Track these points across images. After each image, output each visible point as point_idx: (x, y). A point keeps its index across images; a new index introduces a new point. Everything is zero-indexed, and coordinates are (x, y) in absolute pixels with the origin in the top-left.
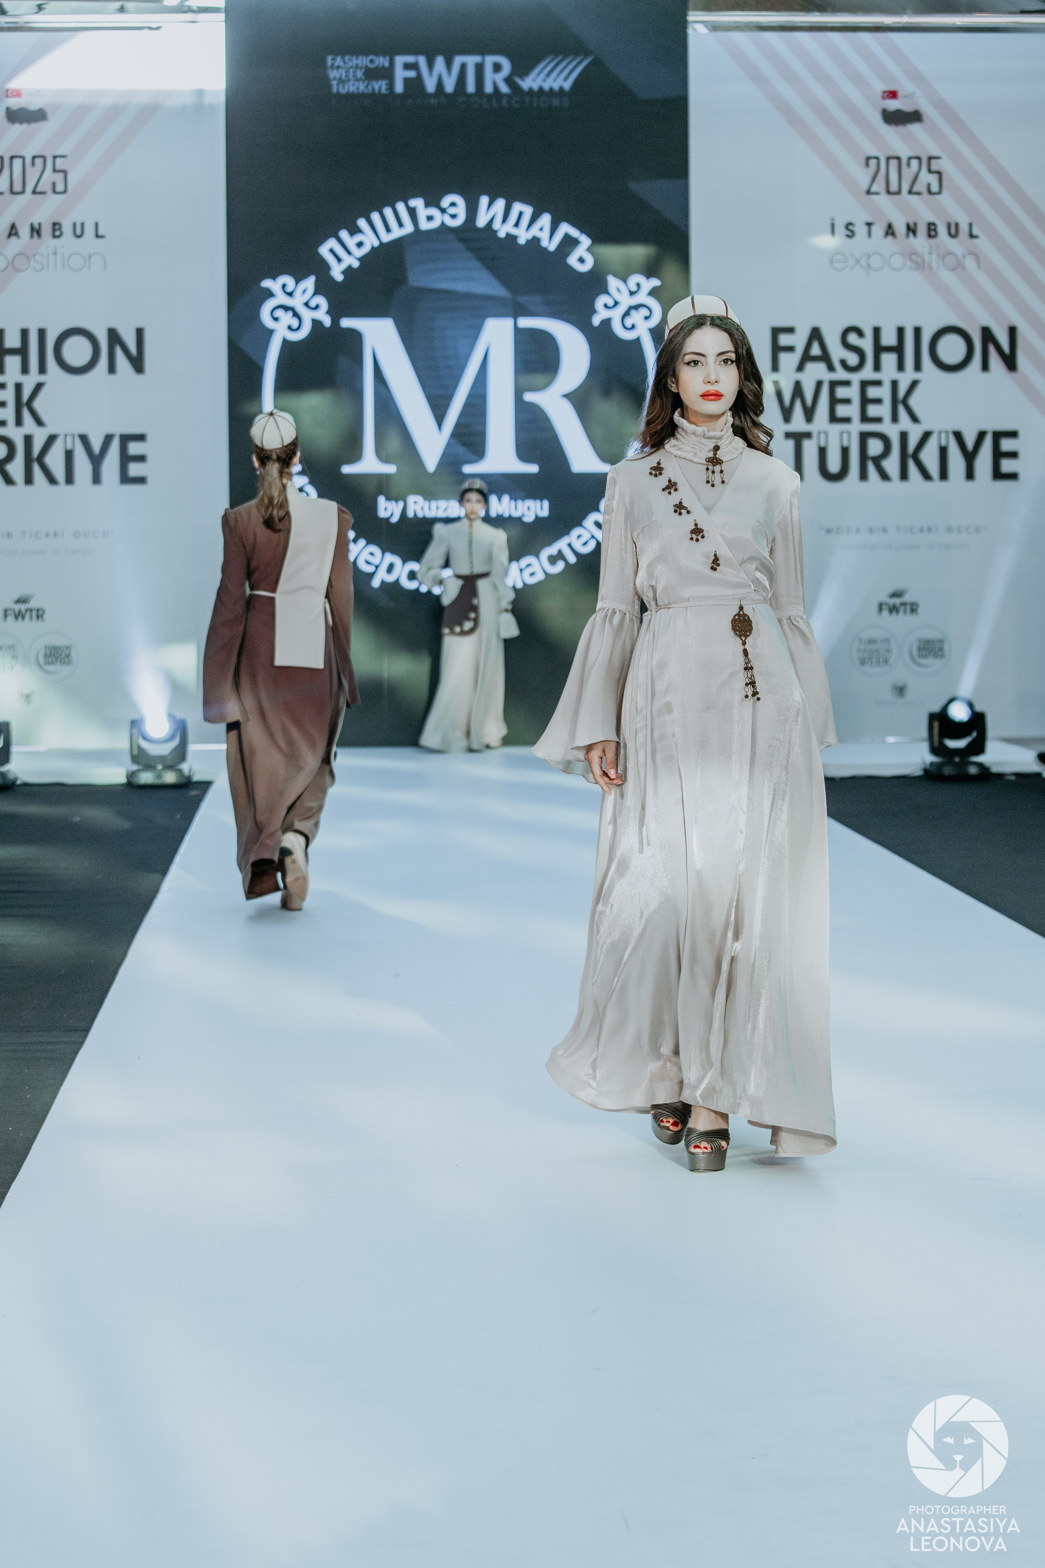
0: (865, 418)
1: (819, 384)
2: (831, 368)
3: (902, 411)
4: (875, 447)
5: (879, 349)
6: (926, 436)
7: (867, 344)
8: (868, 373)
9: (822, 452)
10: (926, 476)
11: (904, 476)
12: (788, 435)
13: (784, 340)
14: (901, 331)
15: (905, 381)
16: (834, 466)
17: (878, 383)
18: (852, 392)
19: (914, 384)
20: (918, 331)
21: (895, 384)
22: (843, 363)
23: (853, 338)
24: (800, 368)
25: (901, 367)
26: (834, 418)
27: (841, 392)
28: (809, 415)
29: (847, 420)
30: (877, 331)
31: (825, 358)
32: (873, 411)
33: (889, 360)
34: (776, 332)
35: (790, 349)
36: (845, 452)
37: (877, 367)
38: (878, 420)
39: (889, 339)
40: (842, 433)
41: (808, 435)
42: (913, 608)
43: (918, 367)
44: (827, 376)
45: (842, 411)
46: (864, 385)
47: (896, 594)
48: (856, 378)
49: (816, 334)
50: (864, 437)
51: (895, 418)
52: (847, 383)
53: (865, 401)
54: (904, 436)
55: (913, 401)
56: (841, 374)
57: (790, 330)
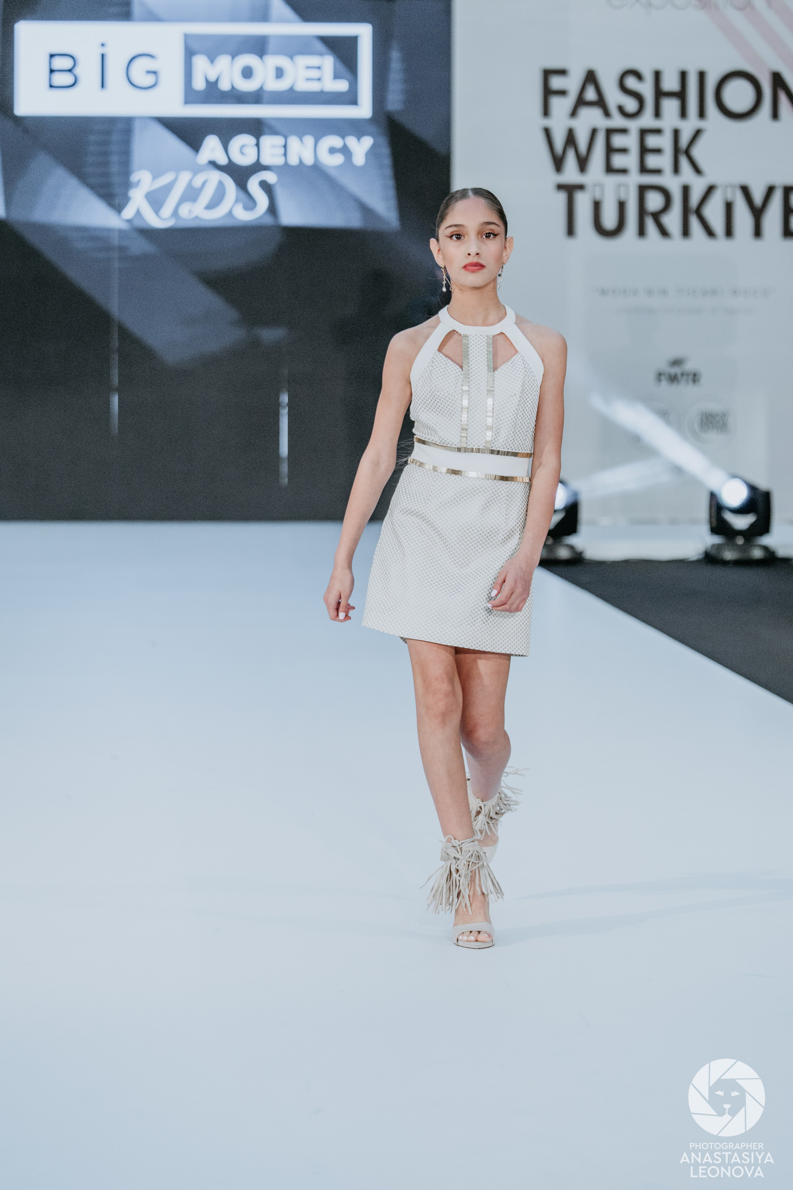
0: (644, 169)
1: (594, 132)
2: (607, 114)
3: (684, 162)
4: (654, 201)
5: (660, 94)
6: (710, 189)
7: (646, 89)
8: (647, 120)
9: (597, 206)
10: (710, 232)
11: (686, 232)
12: (561, 187)
13: (556, 83)
14: (683, 75)
15: (687, 129)
16: (609, 220)
17: (658, 131)
18: (631, 141)
19: (698, 133)
20: (702, 75)
21: (676, 133)
22: (621, 110)
23: (631, 82)
24: (574, 113)
25: (683, 113)
26: (610, 169)
27: (618, 141)
28: (583, 163)
29: (624, 171)
30: (657, 75)
31: (601, 103)
32: (652, 161)
33: (670, 106)
34: (547, 74)
35: (562, 93)
36: (622, 206)
37: (657, 113)
38: (658, 172)
39: (670, 83)
40: (619, 186)
41: (581, 187)
42: (695, 378)
43: (702, 114)
44: (603, 123)
45: (618, 161)
46: (643, 133)
47: (677, 362)
48: (634, 126)
49: (591, 78)
50: (643, 190)
51: (676, 169)
52: (623, 131)
53: (644, 150)
54: (686, 190)
55: (697, 152)
56: (618, 121)
57: (562, 72)
